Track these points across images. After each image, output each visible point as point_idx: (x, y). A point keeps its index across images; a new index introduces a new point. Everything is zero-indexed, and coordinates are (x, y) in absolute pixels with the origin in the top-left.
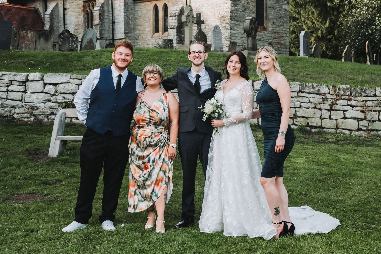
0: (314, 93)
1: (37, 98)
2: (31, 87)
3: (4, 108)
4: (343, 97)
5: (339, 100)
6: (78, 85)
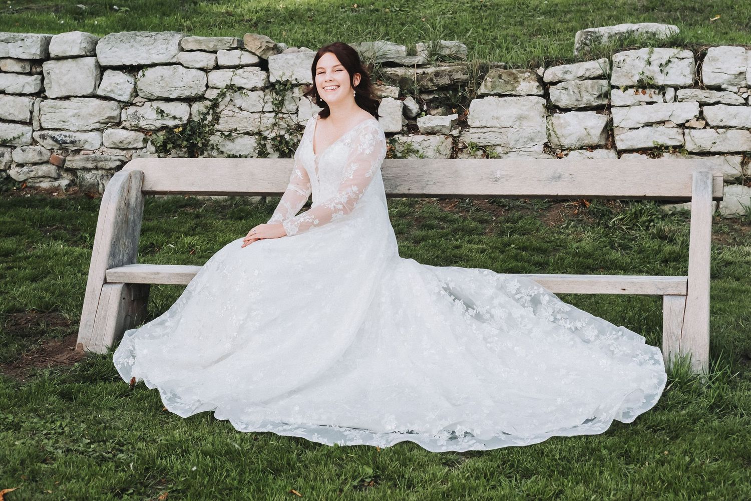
1: (77, 115)
2: (60, 77)
6: (205, 70)
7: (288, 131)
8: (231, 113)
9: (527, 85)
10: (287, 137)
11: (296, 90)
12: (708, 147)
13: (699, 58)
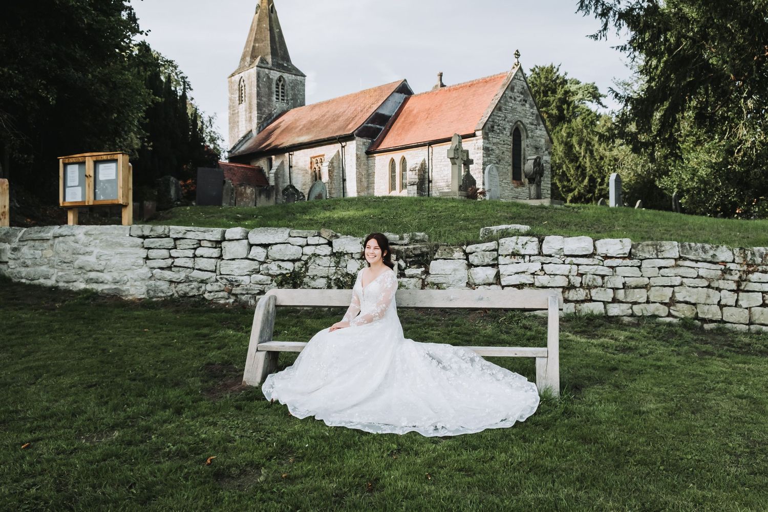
0: (705, 261)
1: (239, 268)
2: (231, 249)
3: (190, 283)
4: (760, 268)
5: (752, 272)
6: (302, 246)
7: (342, 276)
8: (314, 267)
9: (458, 254)
10: (341, 279)
11: (346, 256)
12: (546, 284)
13: (541, 241)
